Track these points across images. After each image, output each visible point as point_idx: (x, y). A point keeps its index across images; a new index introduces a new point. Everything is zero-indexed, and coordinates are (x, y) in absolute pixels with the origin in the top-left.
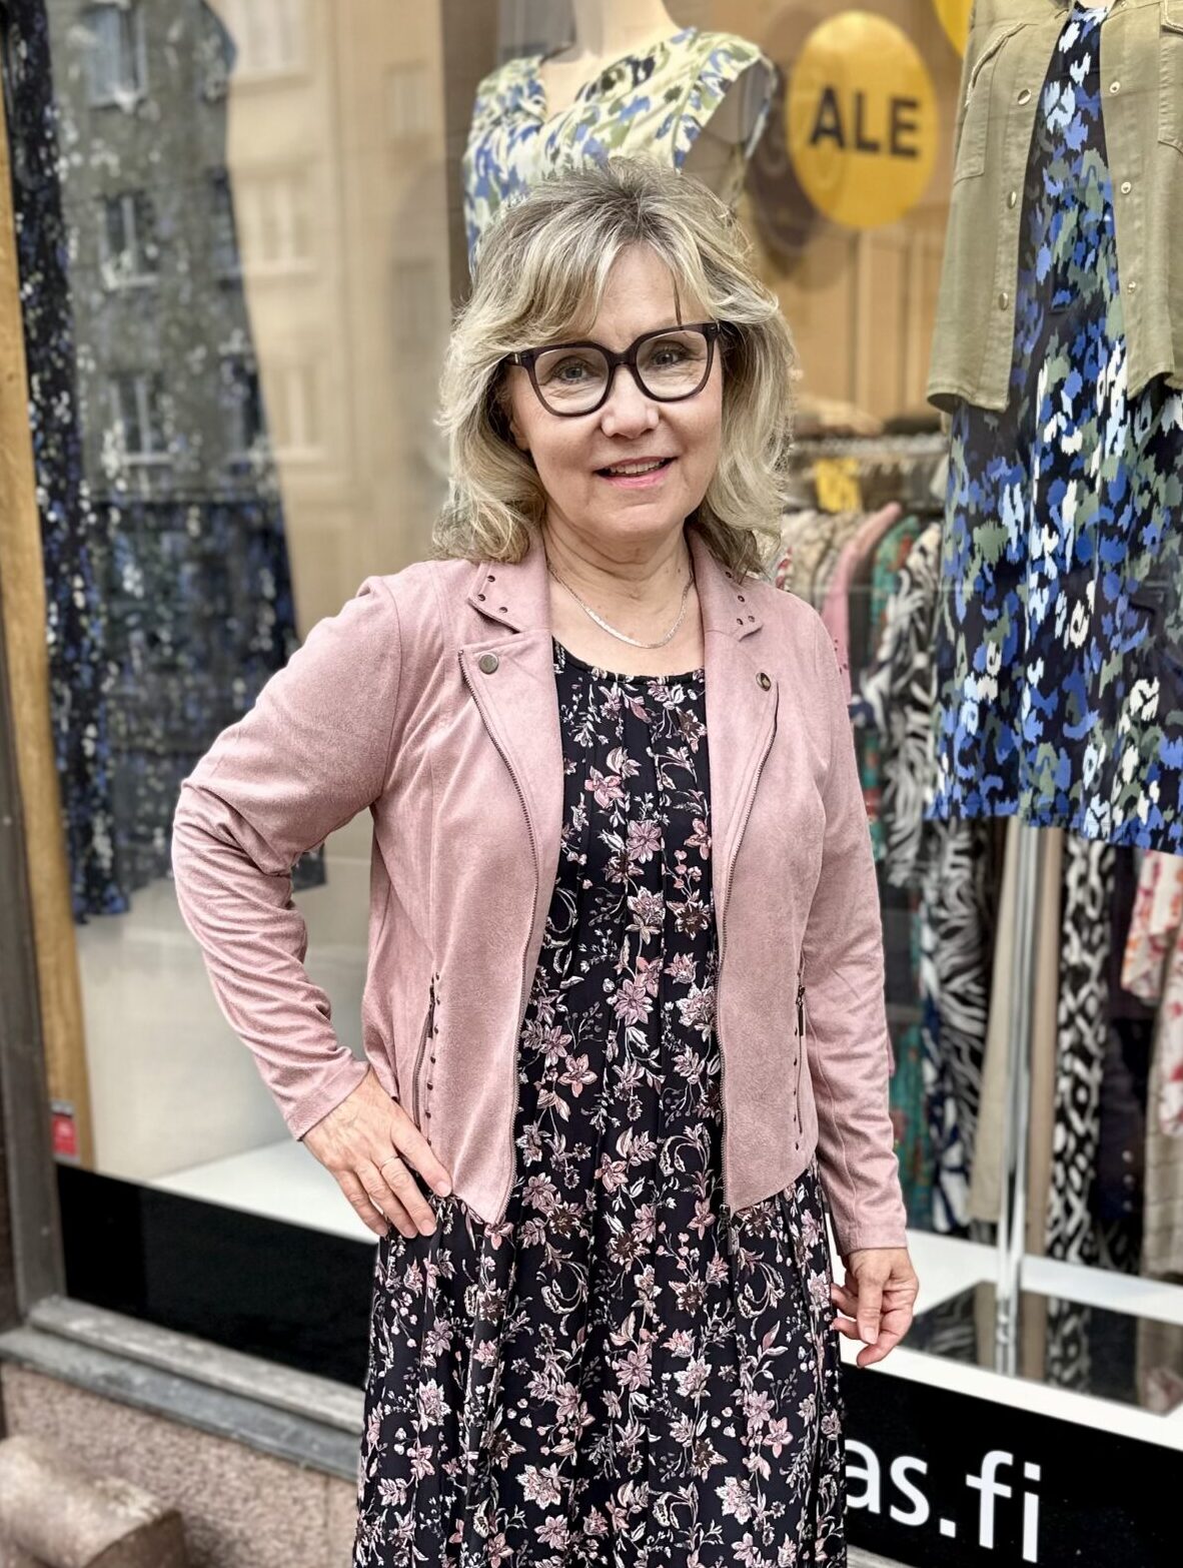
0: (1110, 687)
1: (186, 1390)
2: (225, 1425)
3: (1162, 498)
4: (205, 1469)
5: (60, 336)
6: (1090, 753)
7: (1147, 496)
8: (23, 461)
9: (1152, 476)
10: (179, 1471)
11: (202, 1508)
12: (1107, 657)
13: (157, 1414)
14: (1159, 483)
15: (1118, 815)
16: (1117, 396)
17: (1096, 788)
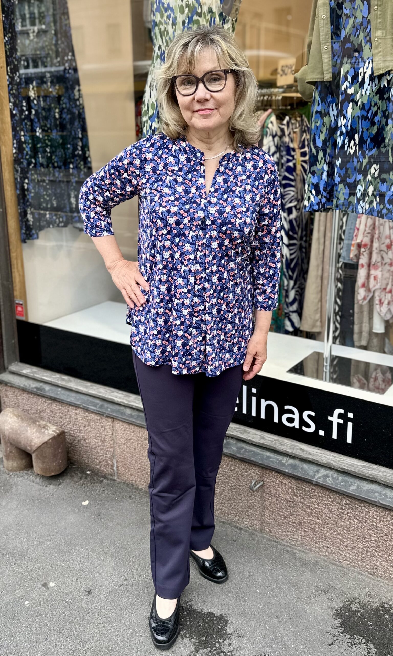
0: (365, 166)
1: (63, 391)
2: (78, 403)
3: (381, 108)
4: (71, 417)
5: (16, 54)
6: (359, 187)
7: (376, 107)
8: (5, 94)
9: (378, 101)
10: (61, 418)
11: (69, 429)
12: (365, 157)
13: (55, 400)
14: (380, 103)
15: (367, 206)
16: (367, 76)
17: (361, 198)
